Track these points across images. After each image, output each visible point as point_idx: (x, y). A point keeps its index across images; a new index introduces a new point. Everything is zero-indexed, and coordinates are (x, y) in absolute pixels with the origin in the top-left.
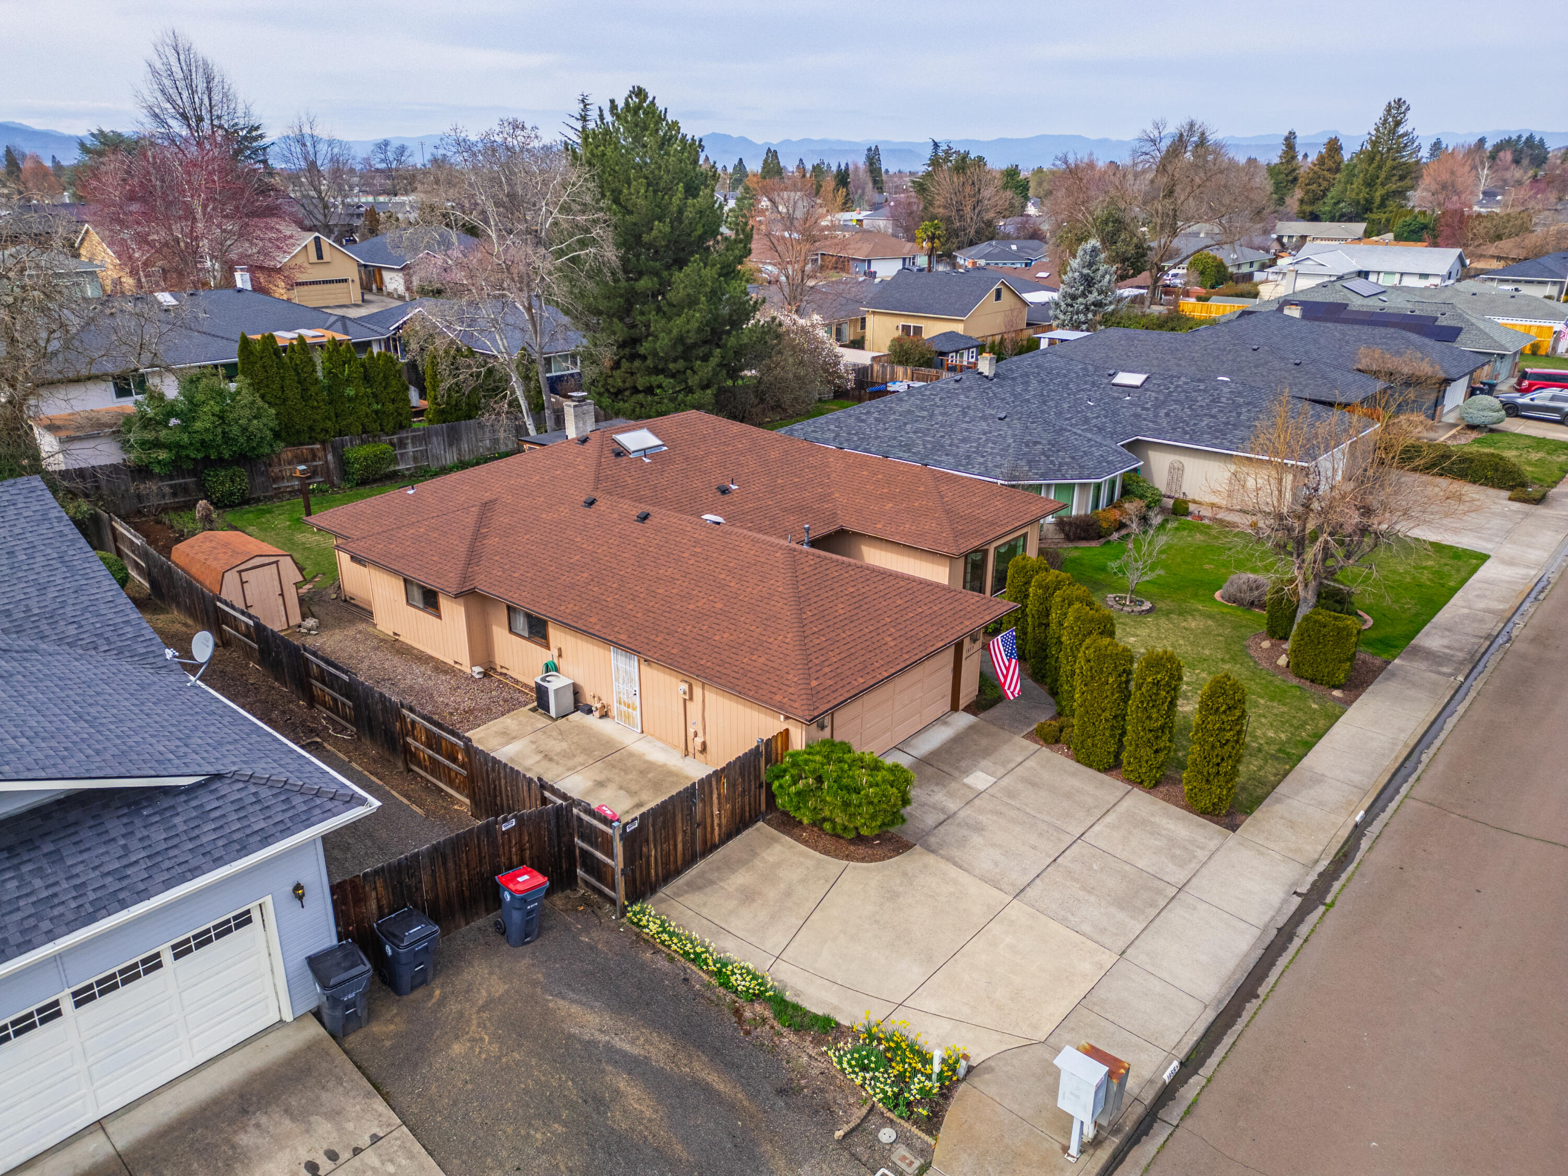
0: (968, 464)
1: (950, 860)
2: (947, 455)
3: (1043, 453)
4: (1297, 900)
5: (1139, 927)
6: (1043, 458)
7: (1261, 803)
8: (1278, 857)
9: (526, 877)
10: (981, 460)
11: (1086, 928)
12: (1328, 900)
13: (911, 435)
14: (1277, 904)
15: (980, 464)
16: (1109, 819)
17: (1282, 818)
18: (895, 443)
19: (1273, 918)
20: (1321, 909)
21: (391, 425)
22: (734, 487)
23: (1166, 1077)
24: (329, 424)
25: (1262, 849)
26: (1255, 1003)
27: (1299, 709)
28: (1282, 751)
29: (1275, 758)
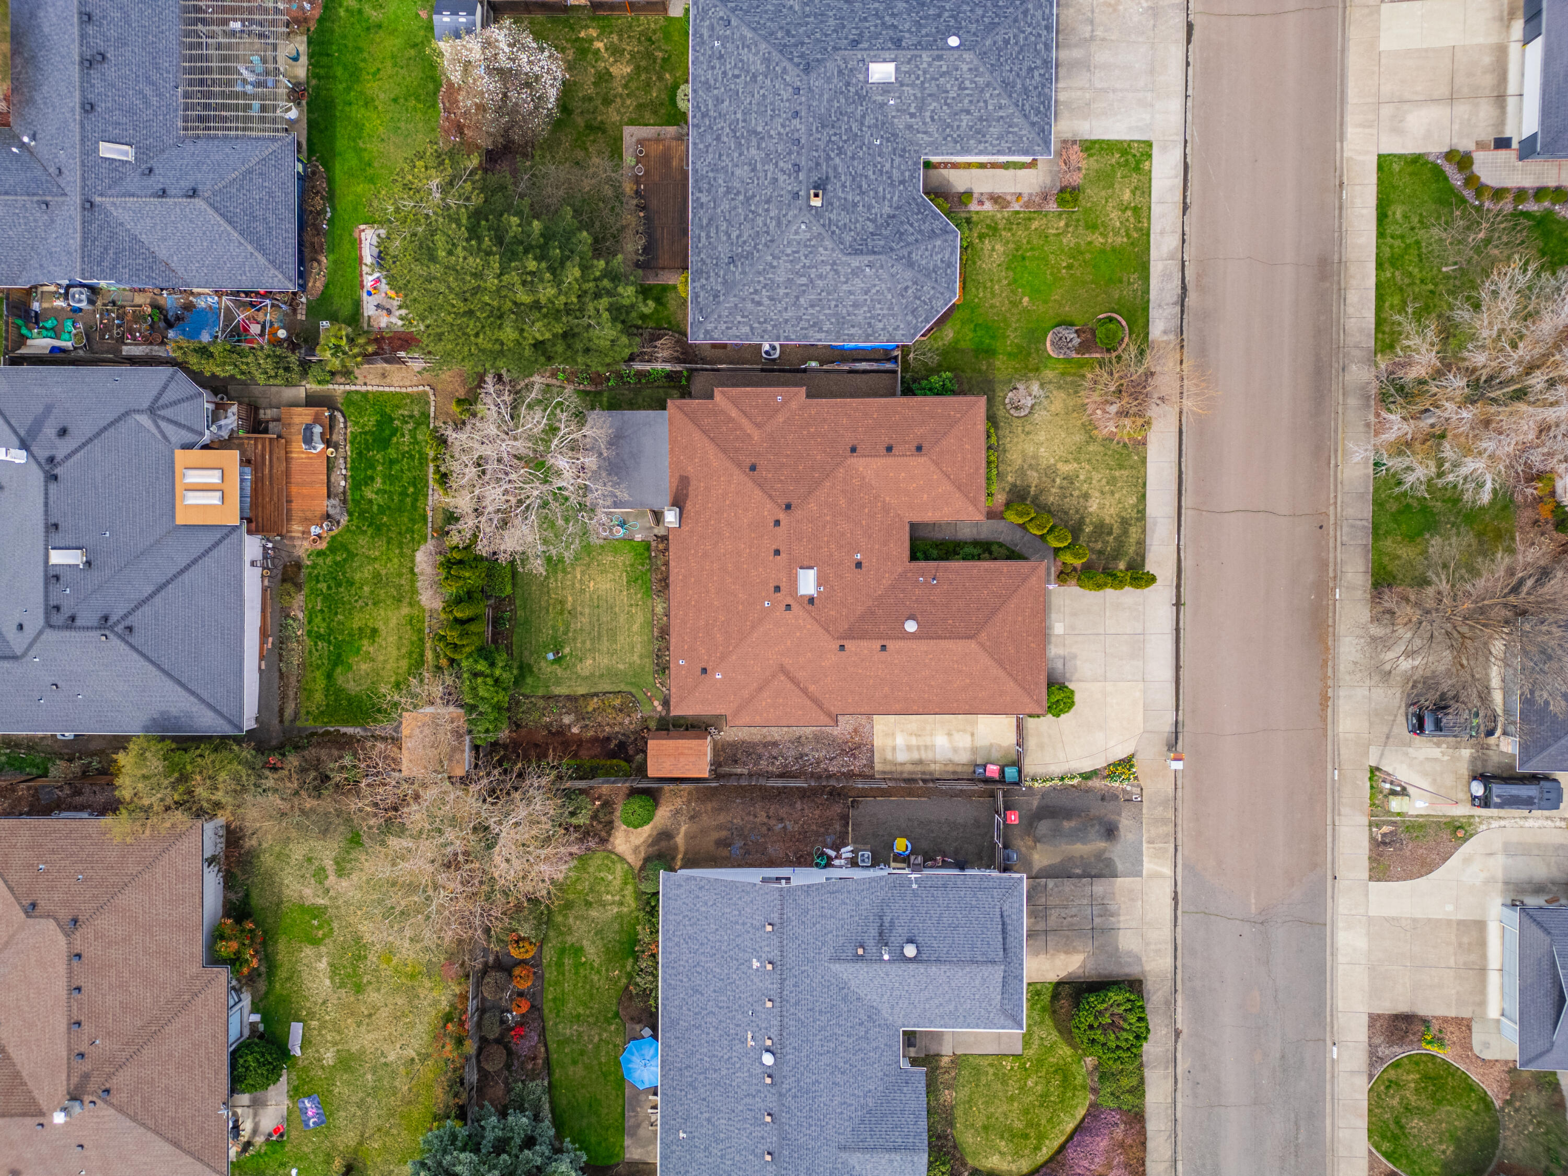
0: (874, 332)
1: (1079, 680)
2: (853, 326)
3: (917, 298)
4: (1175, 608)
5: (1141, 664)
7: (1145, 558)
8: (1161, 588)
10: (881, 325)
11: (1131, 678)
12: (1183, 602)
13: (811, 311)
14: (1170, 617)
15: (883, 329)
16: (1108, 615)
17: (1154, 562)
18: (803, 324)
19: (1172, 626)
20: (1182, 607)
22: (858, 557)
23: (1174, 720)
26: (1182, 669)
27: (1132, 467)
28: (1138, 512)
29: (1137, 519)
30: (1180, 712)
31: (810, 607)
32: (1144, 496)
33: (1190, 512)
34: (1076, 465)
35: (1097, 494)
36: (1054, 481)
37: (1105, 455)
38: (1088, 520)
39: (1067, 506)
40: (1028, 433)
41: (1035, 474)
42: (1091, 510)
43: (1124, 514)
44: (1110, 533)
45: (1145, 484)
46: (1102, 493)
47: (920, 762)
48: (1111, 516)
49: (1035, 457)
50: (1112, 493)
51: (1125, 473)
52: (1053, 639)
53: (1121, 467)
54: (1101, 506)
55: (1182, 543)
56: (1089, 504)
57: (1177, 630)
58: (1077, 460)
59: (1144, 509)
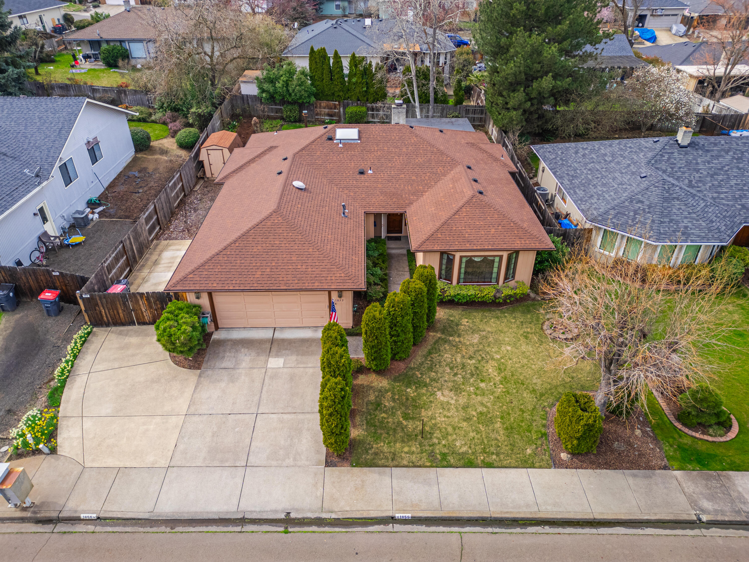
0: (585, 201)
4: (283, 516)
5: (199, 464)
6: (632, 214)
7: (370, 466)
8: (319, 493)
9: (50, 294)
10: (594, 201)
11: (181, 447)
12: (290, 530)
14: (268, 509)
15: (591, 203)
16: (285, 416)
17: (363, 481)
19: (251, 512)
20: (282, 529)
21: (372, 99)
22: (370, 172)
23: (82, 516)
24: (341, 94)
25: (320, 484)
26: (168, 529)
27: (513, 445)
28: (444, 456)
29: (432, 455)
30: (91, 528)
31: (325, 138)
32: (470, 464)
33: (454, 539)
34: (498, 379)
35: (462, 401)
36: (471, 358)
37: (523, 411)
38: (424, 391)
39: (441, 370)
40: (526, 337)
41: (476, 341)
42: (439, 393)
43: (437, 434)
44: (406, 417)
45: (490, 465)
46: (465, 408)
47: (156, 263)
48: (432, 418)
49: (499, 343)
50: (467, 419)
51: (501, 436)
52: (263, 358)
53: (510, 430)
54: (445, 406)
55: (398, 527)
56: (446, 392)
57: (243, 521)
58: (505, 380)
59: (450, 466)
